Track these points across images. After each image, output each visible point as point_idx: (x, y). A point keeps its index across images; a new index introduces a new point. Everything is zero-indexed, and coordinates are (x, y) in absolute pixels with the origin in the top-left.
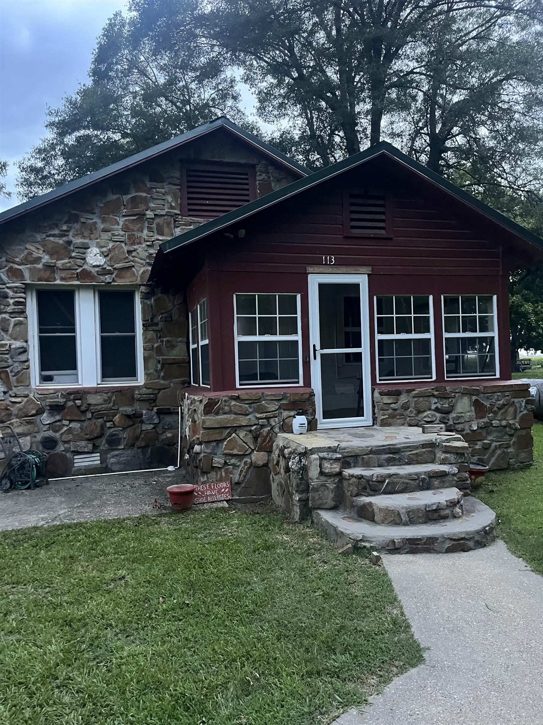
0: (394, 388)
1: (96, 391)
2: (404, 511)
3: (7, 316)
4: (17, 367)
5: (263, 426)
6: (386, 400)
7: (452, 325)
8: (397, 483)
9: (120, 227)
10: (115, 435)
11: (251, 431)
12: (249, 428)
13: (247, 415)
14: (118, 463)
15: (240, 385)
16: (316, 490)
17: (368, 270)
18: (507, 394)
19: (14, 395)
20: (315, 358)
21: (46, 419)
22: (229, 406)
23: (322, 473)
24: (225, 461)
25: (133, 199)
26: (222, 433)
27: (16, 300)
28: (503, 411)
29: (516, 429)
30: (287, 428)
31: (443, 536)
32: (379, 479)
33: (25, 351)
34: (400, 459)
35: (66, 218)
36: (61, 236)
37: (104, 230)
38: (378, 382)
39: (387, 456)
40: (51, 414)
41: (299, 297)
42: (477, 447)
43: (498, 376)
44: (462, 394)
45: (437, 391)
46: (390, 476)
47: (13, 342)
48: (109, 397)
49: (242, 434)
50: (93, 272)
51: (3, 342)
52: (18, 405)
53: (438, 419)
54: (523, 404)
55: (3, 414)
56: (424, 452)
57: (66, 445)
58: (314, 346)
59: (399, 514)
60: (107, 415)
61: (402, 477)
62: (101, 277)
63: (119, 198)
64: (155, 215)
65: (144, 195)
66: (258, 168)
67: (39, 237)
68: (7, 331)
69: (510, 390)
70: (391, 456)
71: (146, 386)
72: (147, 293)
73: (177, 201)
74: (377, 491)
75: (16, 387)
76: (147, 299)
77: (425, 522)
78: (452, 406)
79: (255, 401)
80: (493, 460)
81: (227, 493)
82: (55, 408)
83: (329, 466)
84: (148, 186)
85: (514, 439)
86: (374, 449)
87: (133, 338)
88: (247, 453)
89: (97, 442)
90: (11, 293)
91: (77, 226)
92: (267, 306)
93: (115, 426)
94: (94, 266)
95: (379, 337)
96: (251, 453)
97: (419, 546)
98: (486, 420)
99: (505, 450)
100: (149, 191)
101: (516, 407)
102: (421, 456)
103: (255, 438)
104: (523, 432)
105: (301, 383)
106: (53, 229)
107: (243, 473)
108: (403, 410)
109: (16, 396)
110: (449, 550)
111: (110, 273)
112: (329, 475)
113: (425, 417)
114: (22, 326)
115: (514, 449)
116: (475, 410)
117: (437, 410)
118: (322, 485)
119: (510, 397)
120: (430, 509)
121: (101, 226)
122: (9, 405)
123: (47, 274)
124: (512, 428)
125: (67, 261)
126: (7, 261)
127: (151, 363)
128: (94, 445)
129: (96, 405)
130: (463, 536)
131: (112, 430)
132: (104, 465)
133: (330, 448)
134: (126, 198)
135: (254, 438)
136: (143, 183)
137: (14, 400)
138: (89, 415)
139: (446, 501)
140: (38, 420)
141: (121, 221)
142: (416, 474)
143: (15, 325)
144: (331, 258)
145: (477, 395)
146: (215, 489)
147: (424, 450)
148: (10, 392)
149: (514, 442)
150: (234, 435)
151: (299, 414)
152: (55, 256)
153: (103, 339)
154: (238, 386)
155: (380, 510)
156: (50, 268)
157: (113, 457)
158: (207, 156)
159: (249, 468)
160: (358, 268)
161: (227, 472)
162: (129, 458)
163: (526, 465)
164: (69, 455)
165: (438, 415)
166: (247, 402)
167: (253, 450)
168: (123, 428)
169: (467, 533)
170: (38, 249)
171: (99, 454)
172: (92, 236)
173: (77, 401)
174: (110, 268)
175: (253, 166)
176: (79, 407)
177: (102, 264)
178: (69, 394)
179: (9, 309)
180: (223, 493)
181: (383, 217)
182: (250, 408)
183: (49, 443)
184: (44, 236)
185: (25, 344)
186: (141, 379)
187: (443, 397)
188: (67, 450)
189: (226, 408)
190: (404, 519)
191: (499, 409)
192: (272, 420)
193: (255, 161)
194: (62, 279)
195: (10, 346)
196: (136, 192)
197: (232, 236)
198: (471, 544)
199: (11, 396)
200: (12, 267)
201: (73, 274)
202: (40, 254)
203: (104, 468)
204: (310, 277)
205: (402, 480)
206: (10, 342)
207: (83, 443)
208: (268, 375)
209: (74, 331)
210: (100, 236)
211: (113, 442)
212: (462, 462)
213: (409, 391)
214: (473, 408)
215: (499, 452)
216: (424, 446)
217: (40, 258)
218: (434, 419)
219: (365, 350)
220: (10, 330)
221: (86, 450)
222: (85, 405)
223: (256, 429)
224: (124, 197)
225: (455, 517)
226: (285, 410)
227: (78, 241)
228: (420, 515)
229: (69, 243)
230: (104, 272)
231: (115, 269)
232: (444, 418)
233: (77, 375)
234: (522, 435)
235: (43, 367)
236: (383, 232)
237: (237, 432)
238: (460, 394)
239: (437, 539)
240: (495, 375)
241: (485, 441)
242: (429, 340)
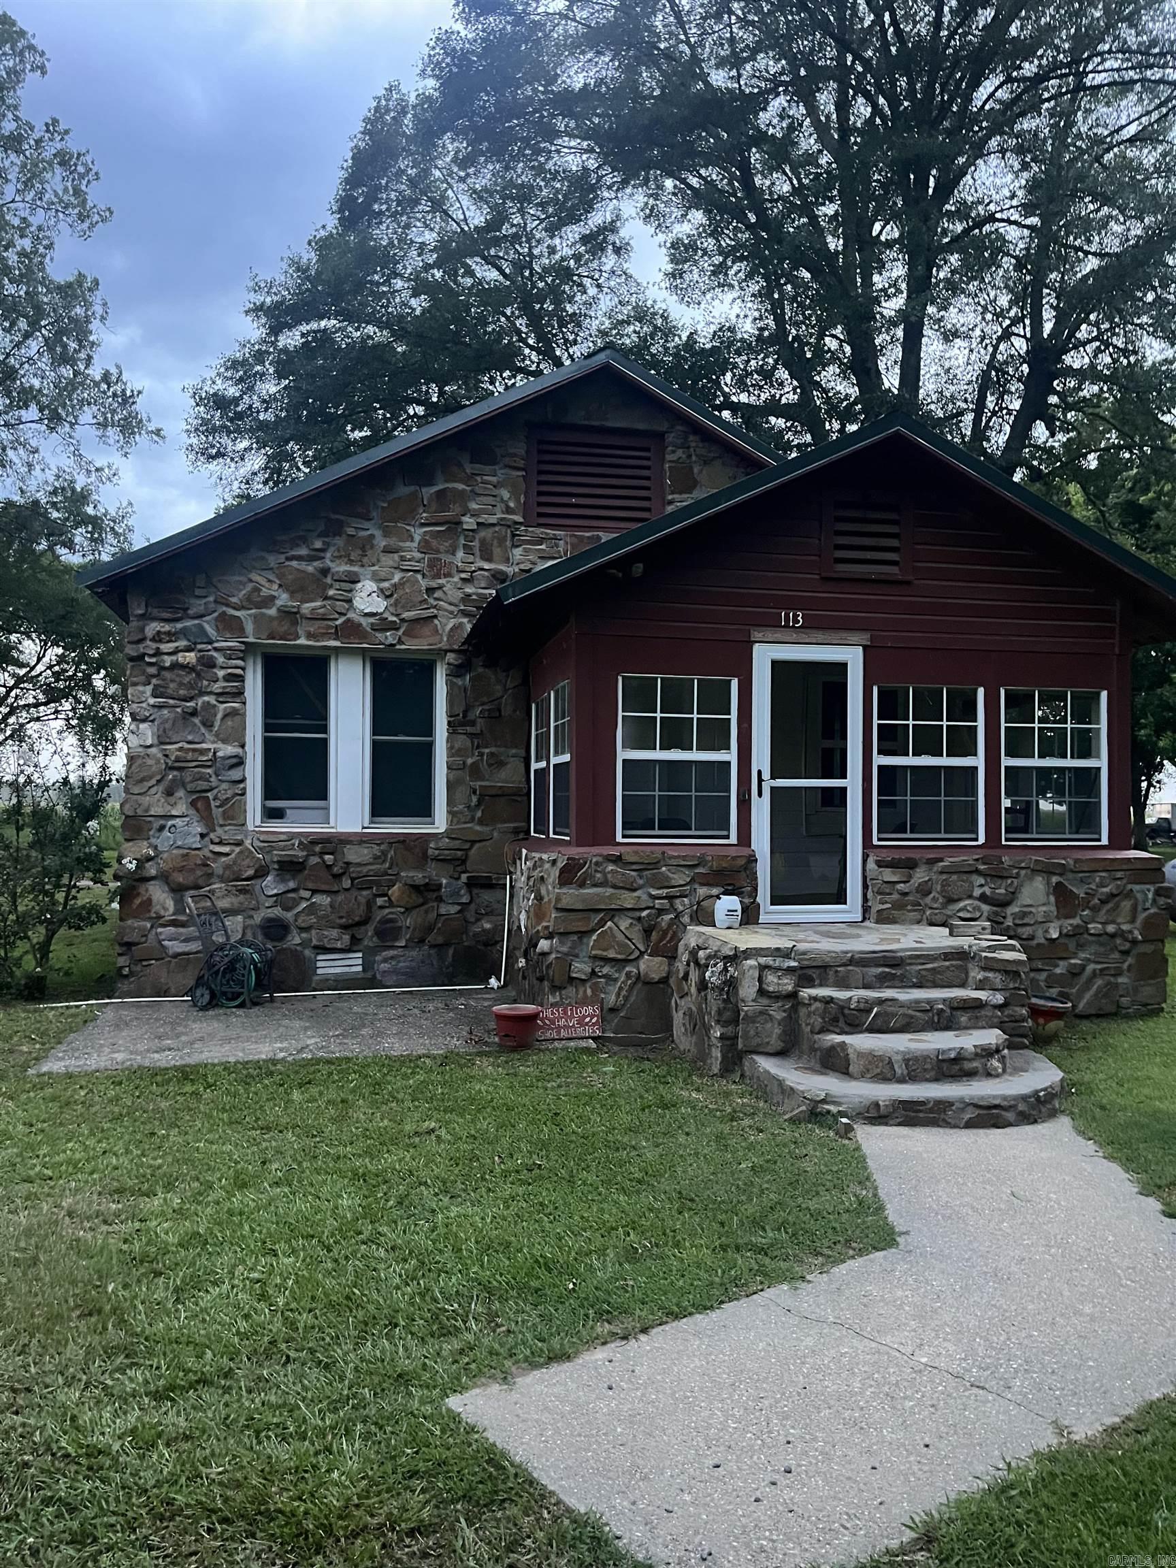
0: (904, 855)
1: (361, 839)
2: (899, 1057)
3: (211, 699)
4: (225, 791)
5: (661, 911)
6: (889, 875)
7: (1019, 744)
8: (894, 1015)
9: (415, 544)
10: (391, 921)
11: (639, 919)
12: (637, 914)
13: (635, 890)
14: (395, 971)
15: (624, 836)
16: (750, 1019)
17: (865, 638)
18: (1119, 875)
19: (217, 840)
20: (760, 794)
21: (271, 885)
22: (605, 874)
23: (762, 992)
24: (593, 970)
25: (441, 493)
26: (589, 919)
27: (230, 671)
28: (1110, 905)
29: (1134, 942)
30: (705, 917)
31: (962, 1100)
32: (862, 1006)
33: (239, 762)
34: (903, 977)
35: (322, 528)
36: (310, 559)
37: (388, 551)
38: (875, 842)
39: (880, 970)
40: (281, 878)
41: (735, 684)
42: (1058, 971)
43: (1105, 841)
44: (1033, 870)
45: (984, 864)
46: (881, 1002)
47: (220, 745)
48: (382, 852)
49: (624, 923)
50: (364, 624)
51: (204, 746)
52: (224, 859)
53: (985, 914)
54: (1150, 896)
55: (199, 873)
56: (948, 967)
57: (304, 935)
58: (760, 772)
59: (890, 1062)
60: (378, 884)
61: (902, 1005)
62: (378, 635)
63: (414, 494)
64: (478, 524)
65: (461, 486)
66: (670, 438)
67: (273, 560)
68: (212, 726)
69: (1125, 867)
70: (887, 970)
71: (448, 834)
72: (458, 666)
73: (518, 501)
74: (857, 1026)
75: (221, 826)
76: (458, 676)
77: (936, 1080)
78: (1013, 893)
79: (649, 866)
80: (1088, 996)
81: (594, 1024)
82: (289, 867)
83: (775, 980)
84: (468, 471)
85: (1130, 960)
86: (857, 956)
87: (429, 748)
88: (632, 957)
89: (361, 930)
90: (220, 659)
91: (339, 541)
92: (676, 699)
93: (391, 904)
94: (367, 615)
95: (879, 760)
96: (637, 958)
97: (921, 1115)
98: (1076, 921)
99: (1112, 979)
100: (469, 479)
101: (1136, 899)
102: (939, 973)
103: (647, 932)
104: (1148, 948)
105: (733, 839)
106: (298, 545)
107: (624, 993)
108: (918, 895)
109: (220, 843)
110: (970, 1125)
111: (393, 627)
112: (777, 997)
113: (959, 911)
114: (237, 718)
115: (1129, 978)
116: (1057, 902)
117: (983, 898)
118: (761, 1013)
119: (1125, 881)
120: (945, 1057)
121: (381, 542)
122: (208, 859)
123: (285, 627)
124: (1126, 940)
125: (318, 604)
126: (215, 601)
127: (460, 794)
128: (353, 937)
129: (359, 865)
130: (997, 1102)
131: (387, 911)
132: (369, 975)
133: (778, 949)
134: (428, 492)
135: (645, 931)
136: (460, 465)
137: (218, 849)
138: (347, 883)
139: (975, 1046)
140: (257, 888)
141: (418, 533)
142: (929, 1001)
143: (225, 716)
144: (795, 616)
145: (1061, 875)
146: (572, 1017)
147: (947, 963)
148: (212, 836)
149: (1130, 966)
150: (609, 923)
151: (726, 893)
152: (299, 596)
153: (375, 744)
154: (619, 839)
155: (860, 1055)
156: (290, 616)
157: (385, 960)
158: (577, 416)
159: (635, 983)
160: (844, 634)
161: (595, 988)
162: (414, 964)
163: (1151, 1010)
164: (308, 953)
165: (986, 908)
166: (634, 867)
167: (642, 953)
168: (407, 909)
169: (1005, 1098)
170: (269, 581)
171: (360, 955)
172: (365, 560)
173: (327, 857)
174: (394, 619)
175: (661, 436)
176: (329, 867)
177: (381, 610)
178: (314, 843)
179: (217, 687)
180: (587, 1024)
181: (895, 543)
182: (641, 877)
183: (275, 929)
184: (282, 558)
185: (240, 750)
186: (440, 822)
187: (997, 875)
188: (304, 944)
189: (598, 875)
190: (899, 1071)
191: (1103, 902)
192: (678, 901)
193: (664, 427)
194: (310, 636)
195: (215, 753)
196: (446, 481)
197: (620, 575)
198: (1010, 1116)
199: (212, 843)
200: (224, 613)
201: (330, 627)
202: (274, 590)
203: (368, 980)
204: (756, 647)
205: (901, 1011)
206: (215, 746)
207: (334, 933)
208: (674, 821)
209: (324, 729)
210: (378, 561)
211: (387, 933)
212: (1015, 988)
213: (932, 862)
214: (1052, 899)
215: (1099, 982)
216: (947, 956)
217: (273, 598)
218: (978, 915)
219: (853, 783)
220: (217, 724)
221: (339, 945)
222: (341, 864)
223: (648, 915)
224: (424, 490)
225: (989, 1075)
226: (702, 884)
227: (342, 568)
228: (928, 1066)
229: (325, 572)
230: (384, 625)
231: (403, 620)
232: (996, 914)
233: (327, 809)
234: (1145, 954)
235: (270, 792)
236: (894, 570)
237: (616, 920)
238: (1029, 871)
239: (951, 1104)
240: (1099, 840)
241: (1073, 961)
242: (975, 769)
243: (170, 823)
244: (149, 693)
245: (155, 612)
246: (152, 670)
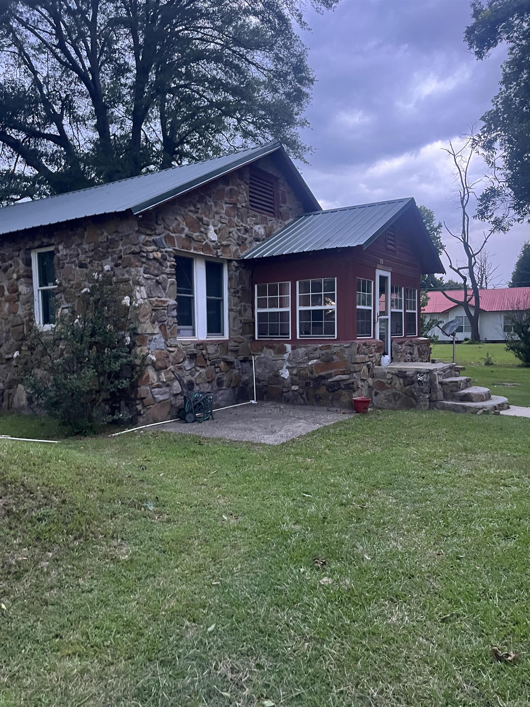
1: (211, 343)
3: (165, 276)
4: (170, 321)
9: (224, 212)
10: (221, 378)
11: (367, 365)
13: (367, 355)
14: (223, 400)
17: (391, 269)
20: (377, 322)
21: (187, 365)
25: (231, 190)
27: (172, 263)
33: (176, 307)
35: (200, 200)
36: (195, 212)
37: (217, 213)
38: (392, 336)
40: (190, 362)
41: (373, 282)
43: (417, 335)
47: (168, 299)
48: (216, 348)
50: (211, 245)
51: (164, 299)
52: (173, 354)
55: (165, 361)
57: (198, 387)
58: (377, 314)
59: (483, 396)
60: (217, 362)
62: (215, 251)
63: (224, 189)
64: (242, 206)
65: (236, 188)
67: (184, 211)
68: (166, 289)
70: (444, 373)
71: (229, 340)
72: (237, 267)
73: (248, 198)
75: (169, 338)
82: (192, 357)
83: (440, 378)
84: (238, 183)
87: (222, 302)
90: (168, 257)
91: (203, 206)
92: (364, 287)
93: (220, 371)
94: (212, 241)
96: (367, 379)
100: (238, 186)
103: (369, 370)
105: (372, 337)
106: (192, 206)
107: (366, 391)
109: (171, 347)
111: (219, 248)
112: (440, 383)
114: (174, 286)
118: (440, 388)
121: (214, 208)
122: (168, 354)
123: (187, 244)
125: (198, 234)
126: (165, 228)
127: (236, 323)
129: (211, 354)
131: (219, 374)
132: (216, 403)
134: (227, 188)
137: (171, 349)
138: (209, 362)
140: (184, 367)
141: (225, 207)
143: (171, 285)
144: (382, 260)
147: (449, 370)
148: (167, 343)
150: (363, 367)
152: (192, 229)
153: (207, 300)
154: (356, 337)
156: (189, 238)
157: (220, 396)
159: (367, 388)
160: (388, 268)
162: (228, 396)
167: (369, 377)
168: (225, 372)
170: (182, 221)
172: (210, 216)
173: (203, 351)
174: (220, 244)
175: (277, 179)
176: (204, 356)
177: (216, 240)
178: (198, 345)
179: (168, 270)
181: (394, 239)
183: (190, 385)
184: (186, 210)
185: (176, 302)
186: (226, 335)
189: (362, 350)
190: (485, 398)
192: (373, 358)
194: (195, 249)
195: (167, 303)
196: (232, 186)
199: (168, 346)
200: (169, 234)
201: (201, 245)
202: (183, 225)
204: (377, 270)
210: (214, 217)
217: (184, 229)
222: (207, 354)
227: (204, 218)
229: (200, 219)
230: (216, 247)
231: (222, 245)
233: (195, 329)
236: (394, 247)
237: (364, 365)
242: (402, 313)
243: (154, 337)
244: (142, 272)
245: (143, 230)
246: (144, 260)
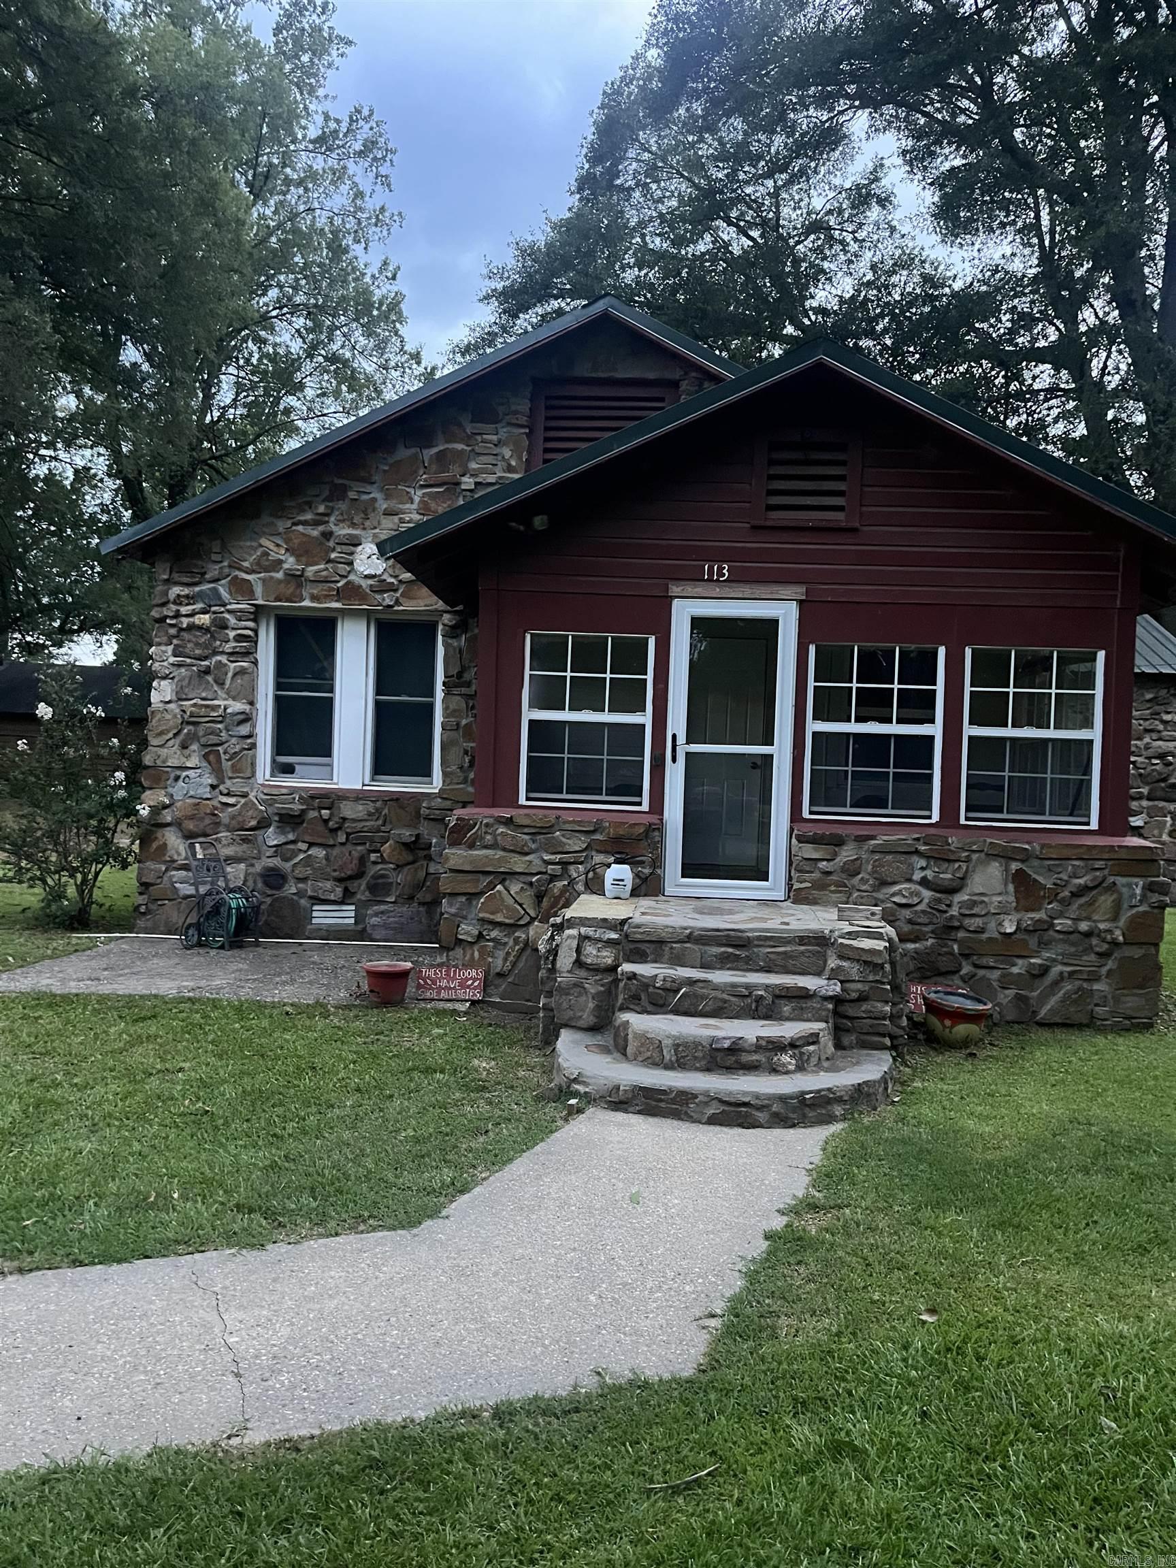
0: (828, 830)
1: (358, 796)
2: (670, 1041)
3: (223, 659)
4: (234, 745)
5: (554, 878)
6: (809, 851)
7: (988, 711)
8: (703, 997)
9: (415, 506)
10: (383, 876)
11: (531, 884)
12: (529, 879)
13: (527, 854)
14: (385, 926)
15: (528, 799)
16: (564, 991)
17: (799, 591)
18: (1098, 864)
19: (226, 791)
20: (674, 760)
21: (272, 837)
22: (495, 836)
23: (579, 963)
24: (480, 933)
25: (441, 456)
26: (478, 880)
27: (239, 632)
28: (1082, 900)
29: (1114, 943)
30: (595, 886)
31: (706, 1093)
32: (668, 985)
33: (247, 718)
34: (748, 960)
35: (327, 493)
36: (316, 523)
37: (388, 513)
39: (723, 949)
40: (281, 830)
41: (652, 642)
42: (1015, 970)
43: (1094, 825)
44: (987, 855)
45: (925, 844)
46: (691, 982)
47: (230, 702)
48: (377, 810)
49: (515, 888)
50: (364, 586)
51: (216, 702)
52: (230, 810)
53: (926, 901)
54: (1138, 891)
55: (207, 821)
56: (802, 953)
57: (300, 885)
58: (674, 736)
59: (660, 1047)
60: (372, 841)
61: (716, 988)
62: (378, 597)
63: (416, 455)
64: (477, 484)
65: (460, 446)
66: (684, 385)
67: (282, 525)
68: (223, 684)
69: (1106, 856)
70: (730, 950)
71: (441, 795)
72: (452, 627)
73: (520, 458)
74: (662, 1006)
75: (230, 778)
76: (453, 637)
77: (708, 1070)
78: (962, 879)
79: (542, 831)
80: (1053, 1001)
81: (475, 988)
82: (289, 820)
83: (594, 952)
84: (468, 431)
85: (1110, 964)
86: (696, 933)
87: (430, 707)
88: (522, 922)
89: (352, 886)
90: (232, 620)
91: (342, 506)
92: (589, 656)
93: (384, 861)
94: (366, 577)
95: (814, 726)
96: (528, 924)
97: (663, 1105)
98: (1040, 915)
99: (1085, 985)
100: (468, 439)
101: (1120, 894)
102: (791, 957)
103: (539, 897)
104: (1137, 952)
105: (645, 807)
106: (304, 511)
107: (511, 958)
108: (844, 876)
109: (228, 795)
110: (713, 1121)
111: (392, 589)
112: (595, 969)
113: (893, 895)
114: (246, 677)
115: (1110, 985)
116: (1016, 892)
117: (924, 882)
118: (575, 985)
119: (1106, 872)
120: (719, 1046)
121: (383, 505)
122: (216, 809)
123: (291, 590)
124: (1104, 940)
125: (322, 566)
126: (230, 566)
127: (456, 752)
128: (346, 890)
129: (354, 820)
130: (746, 1099)
131: (380, 866)
132: (360, 927)
133: (605, 920)
134: (429, 453)
135: (537, 897)
136: (460, 425)
137: (225, 800)
138: (342, 838)
139: (758, 1038)
140: (260, 838)
141: (418, 495)
142: (747, 986)
143: (235, 675)
144: (720, 569)
145: (1023, 861)
146: (454, 979)
147: (802, 948)
148: (221, 787)
149: (1110, 971)
150: (499, 887)
151: (618, 862)
152: (304, 559)
153: (378, 704)
154: (522, 800)
155: (636, 1036)
156: (296, 578)
157: (376, 914)
158: (583, 370)
159: (523, 950)
160: (775, 588)
161: (482, 951)
162: (402, 920)
163: (1137, 1025)
164: (303, 902)
165: (927, 894)
166: (526, 830)
167: (533, 919)
168: (398, 866)
169: (757, 1096)
170: (278, 545)
171: (353, 907)
172: (367, 523)
173: (323, 812)
174: (392, 580)
175: (675, 384)
176: (326, 821)
177: (378, 573)
178: (313, 797)
179: (228, 647)
180: (468, 987)
181: (842, 486)
182: (534, 842)
183: (274, 878)
184: (289, 523)
185: (247, 708)
186: (437, 782)
187: (941, 857)
188: (300, 894)
189: (489, 837)
190: (667, 1057)
191: (1074, 895)
192: (572, 868)
193: (676, 374)
194: (314, 598)
195: (225, 709)
196: (447, 442)
197: (522, 528)
198: (762, 1116)
199: (221, 794)
200: (236, 577)
201: (332, 589)
202: (281, 554)
203: (360, 932)
204: (676, 602)
205: (714, 994)
206: (226, 702)
207: (328, 885)
208: (584, 784)
209: (331, 689)
210: (379, 523)
211: (379, 888)
212: (877, 981)
213: (861, 839)
214: (1011, 887)
215: (1068, 987)
216: (802, 940)
217: (280, 562)
218: (916, 900)
219: (781, 750)
220: (228, 682)
221: (332, 897)
222: (336, 819)
223: (538, 881)
224: (425, 452)
225: (774, 1070)
226: (599, 851)
227: (343, 531)
228: (699, 1054)
229: (328, 535)
230: (382, 587)
231: (400, 581)
232: (939, 901)
233: (331, 765)
234: (1131, 958)
235: (279, 748)
236: (840, 516)
237: (507, 883)
238: (983, 855)
239: (696, 1096)
240: (1088, 824)
241: (1032, 961)
242: (931, 738)
243: (184, 774)
244: (170, 653)
245: (176, 576)
246: (173, 631)
